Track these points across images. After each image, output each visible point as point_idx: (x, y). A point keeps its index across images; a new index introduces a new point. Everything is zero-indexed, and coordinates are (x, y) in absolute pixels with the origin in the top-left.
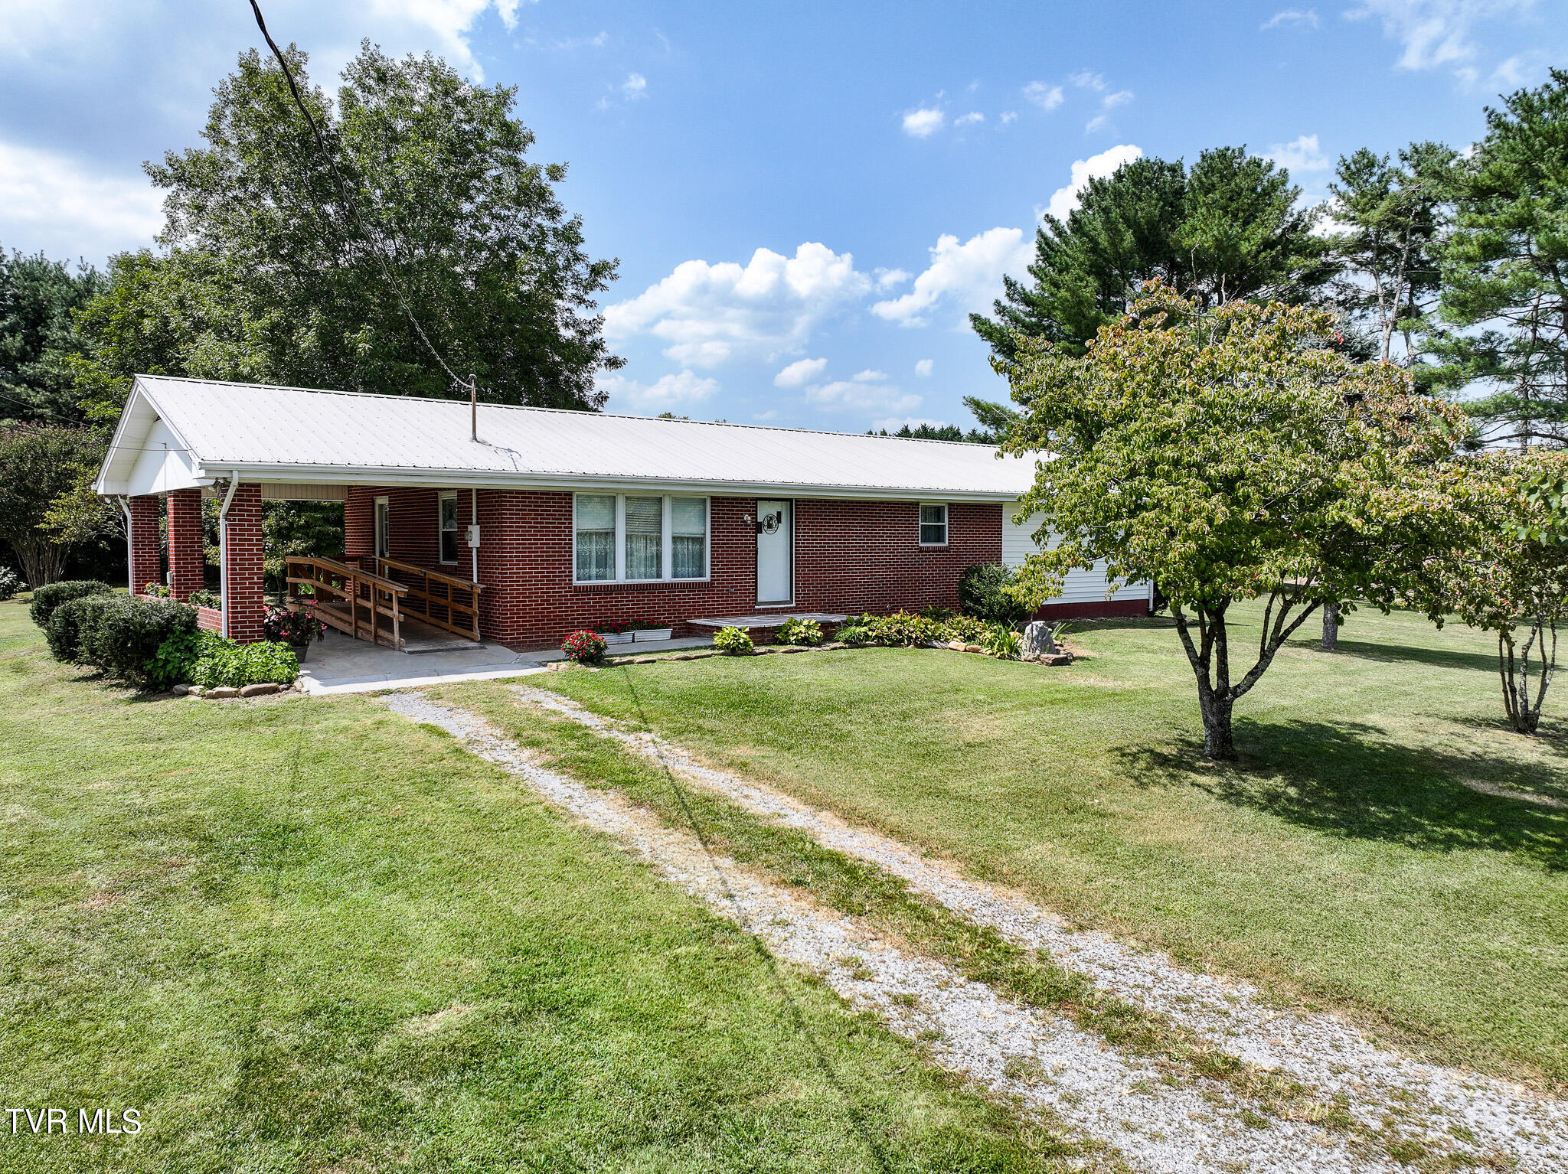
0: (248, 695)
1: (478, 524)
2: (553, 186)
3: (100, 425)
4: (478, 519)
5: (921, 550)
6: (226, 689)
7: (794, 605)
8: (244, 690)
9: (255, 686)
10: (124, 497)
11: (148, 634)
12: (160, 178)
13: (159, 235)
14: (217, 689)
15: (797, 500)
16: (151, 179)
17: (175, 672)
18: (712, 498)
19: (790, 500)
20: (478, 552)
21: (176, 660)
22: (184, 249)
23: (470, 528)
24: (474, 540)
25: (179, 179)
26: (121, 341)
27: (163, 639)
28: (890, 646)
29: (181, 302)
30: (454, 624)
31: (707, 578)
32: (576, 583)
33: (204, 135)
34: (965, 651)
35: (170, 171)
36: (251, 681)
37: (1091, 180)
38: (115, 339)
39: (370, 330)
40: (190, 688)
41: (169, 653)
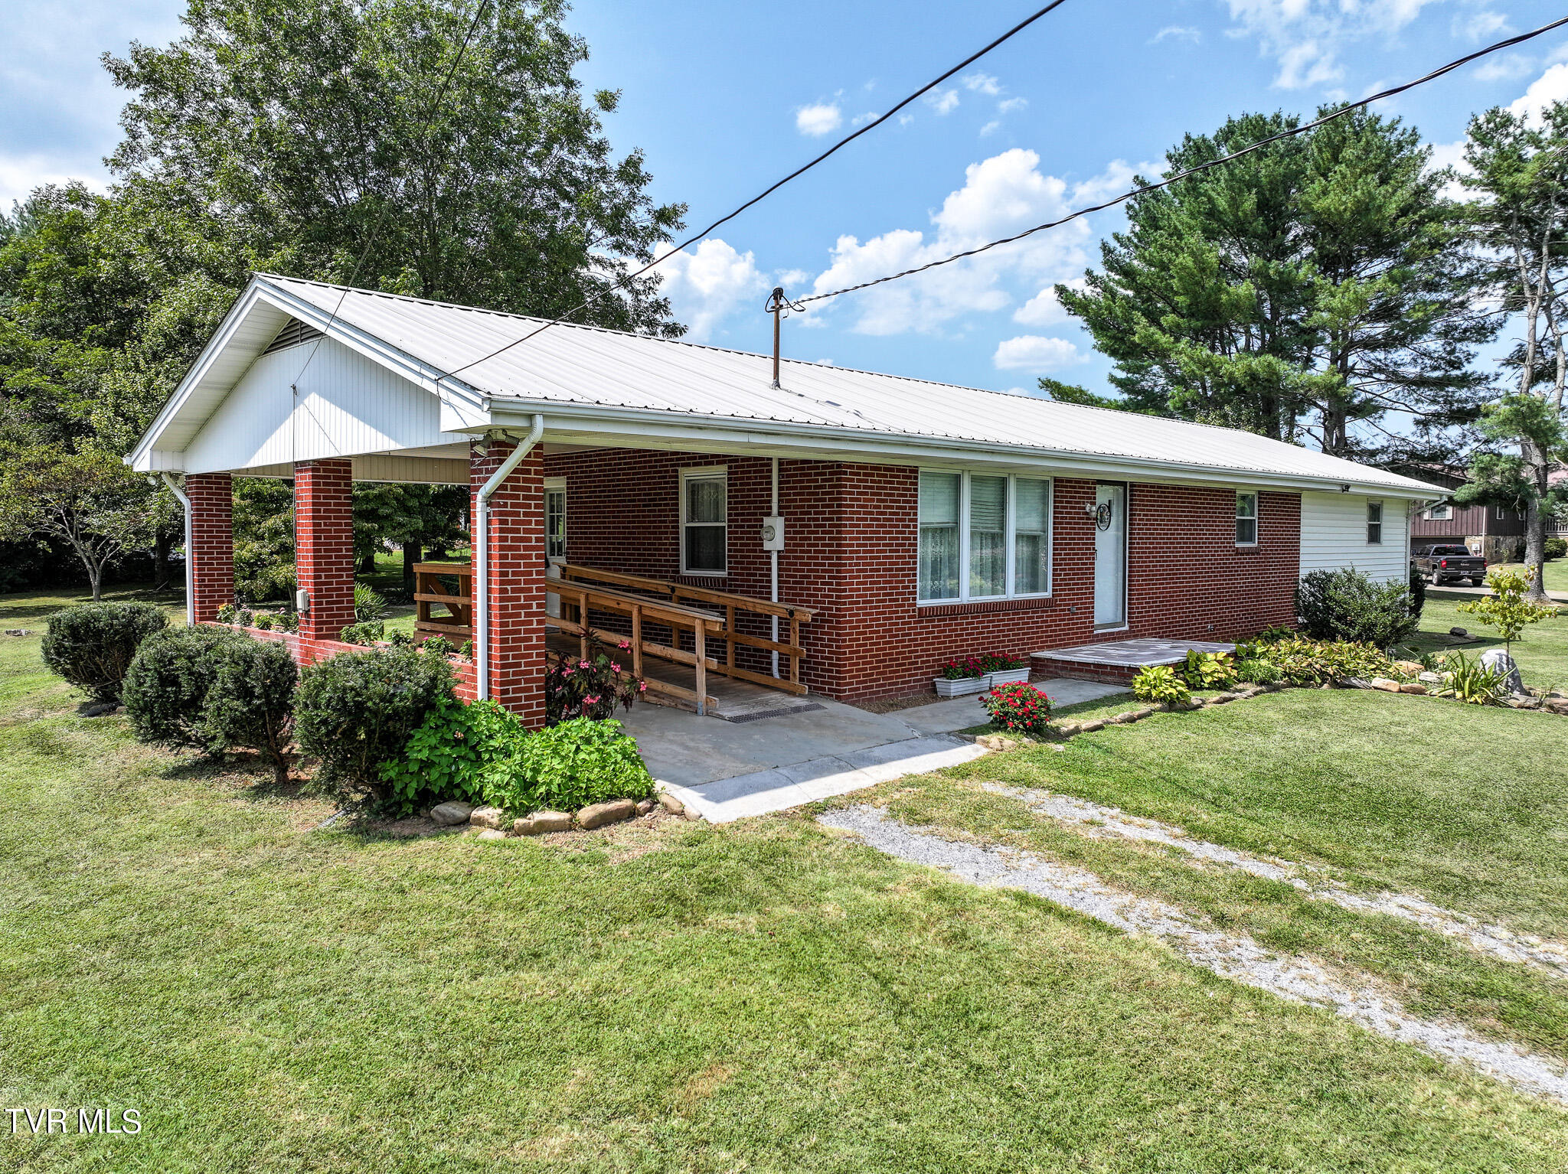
0: (593, 825)
1: (780, 514)
2: (602, 116)
3: (22, 397)
4: (780, 507)
5: (1238, 552)
6: (552, 815)
7: (1126, 628)
8: (587, 813)
9: (601, 808)
10: (175, 476)
11: (397, 714)
12: (123, 76)
13: (110, 157)
14: (537, 817)
15: (1132, 485)
16: (113, 76)
17: (443, 783)
18: (1056, 480)
19: (1123, 484)
20: (779, 557)
21: (444, 761)
22: (146, 175)
23: (767, 521)
24: (775, 541)
25: (148, 79)
26: (46, 295)
27: (418, 721)
28: (1301, 686)
29: (151, 238)
30: (737, 666)
31: (1048, 594)
32: (921, 603)
33: (185, 21)
34: (1400, 691)
35: (135, 70)
36: (594, 801)
37: (1188, 138)
38: (38, 292)
39: (412, 274)
40: (477, 813)
41: (432, 748)
